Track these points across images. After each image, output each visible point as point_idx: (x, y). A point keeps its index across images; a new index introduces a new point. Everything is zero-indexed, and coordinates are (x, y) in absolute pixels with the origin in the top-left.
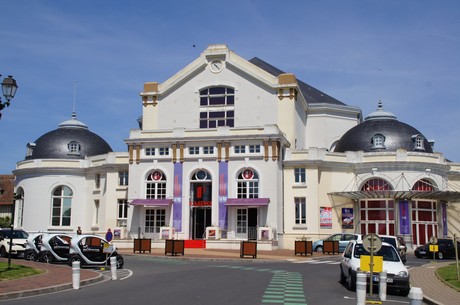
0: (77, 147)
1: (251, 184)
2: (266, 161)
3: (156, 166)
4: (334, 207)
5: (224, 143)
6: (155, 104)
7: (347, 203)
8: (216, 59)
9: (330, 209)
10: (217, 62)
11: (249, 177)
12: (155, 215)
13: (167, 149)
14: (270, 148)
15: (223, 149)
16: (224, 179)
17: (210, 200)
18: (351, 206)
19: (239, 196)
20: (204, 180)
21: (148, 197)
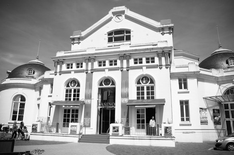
0: (32, 72)
1: (148, 88)
2: (161, 68)
3: (73, 76)
4: (208, 108)
5: (125, 56)
6: (79, 43)
7: (215, 106)
8: (118, 14)
9: (205, 109)
10: (119, 16)
11: (146, 83)
12: (71, 114)
13: (82, 64)
14: (163, 59)
15: (125, 61)
16: (125, 84)
17: (114, 101)
18: (218, 108)
19: (138, 98)
20: (110, 86)
21: (66, 99)
